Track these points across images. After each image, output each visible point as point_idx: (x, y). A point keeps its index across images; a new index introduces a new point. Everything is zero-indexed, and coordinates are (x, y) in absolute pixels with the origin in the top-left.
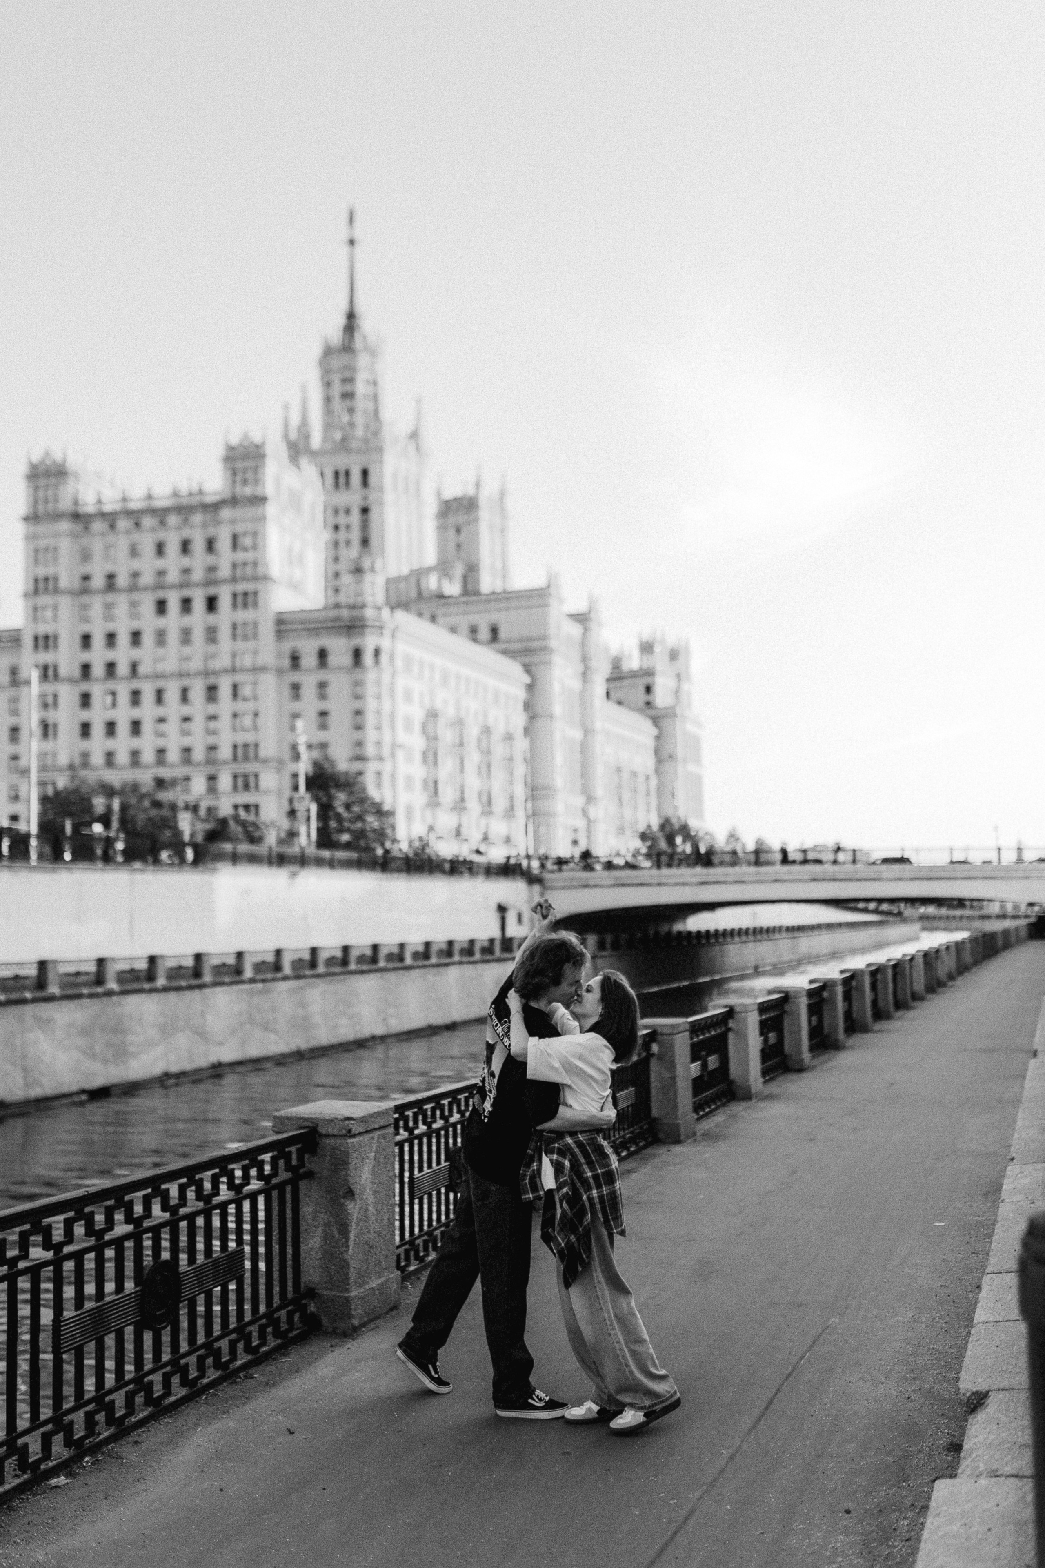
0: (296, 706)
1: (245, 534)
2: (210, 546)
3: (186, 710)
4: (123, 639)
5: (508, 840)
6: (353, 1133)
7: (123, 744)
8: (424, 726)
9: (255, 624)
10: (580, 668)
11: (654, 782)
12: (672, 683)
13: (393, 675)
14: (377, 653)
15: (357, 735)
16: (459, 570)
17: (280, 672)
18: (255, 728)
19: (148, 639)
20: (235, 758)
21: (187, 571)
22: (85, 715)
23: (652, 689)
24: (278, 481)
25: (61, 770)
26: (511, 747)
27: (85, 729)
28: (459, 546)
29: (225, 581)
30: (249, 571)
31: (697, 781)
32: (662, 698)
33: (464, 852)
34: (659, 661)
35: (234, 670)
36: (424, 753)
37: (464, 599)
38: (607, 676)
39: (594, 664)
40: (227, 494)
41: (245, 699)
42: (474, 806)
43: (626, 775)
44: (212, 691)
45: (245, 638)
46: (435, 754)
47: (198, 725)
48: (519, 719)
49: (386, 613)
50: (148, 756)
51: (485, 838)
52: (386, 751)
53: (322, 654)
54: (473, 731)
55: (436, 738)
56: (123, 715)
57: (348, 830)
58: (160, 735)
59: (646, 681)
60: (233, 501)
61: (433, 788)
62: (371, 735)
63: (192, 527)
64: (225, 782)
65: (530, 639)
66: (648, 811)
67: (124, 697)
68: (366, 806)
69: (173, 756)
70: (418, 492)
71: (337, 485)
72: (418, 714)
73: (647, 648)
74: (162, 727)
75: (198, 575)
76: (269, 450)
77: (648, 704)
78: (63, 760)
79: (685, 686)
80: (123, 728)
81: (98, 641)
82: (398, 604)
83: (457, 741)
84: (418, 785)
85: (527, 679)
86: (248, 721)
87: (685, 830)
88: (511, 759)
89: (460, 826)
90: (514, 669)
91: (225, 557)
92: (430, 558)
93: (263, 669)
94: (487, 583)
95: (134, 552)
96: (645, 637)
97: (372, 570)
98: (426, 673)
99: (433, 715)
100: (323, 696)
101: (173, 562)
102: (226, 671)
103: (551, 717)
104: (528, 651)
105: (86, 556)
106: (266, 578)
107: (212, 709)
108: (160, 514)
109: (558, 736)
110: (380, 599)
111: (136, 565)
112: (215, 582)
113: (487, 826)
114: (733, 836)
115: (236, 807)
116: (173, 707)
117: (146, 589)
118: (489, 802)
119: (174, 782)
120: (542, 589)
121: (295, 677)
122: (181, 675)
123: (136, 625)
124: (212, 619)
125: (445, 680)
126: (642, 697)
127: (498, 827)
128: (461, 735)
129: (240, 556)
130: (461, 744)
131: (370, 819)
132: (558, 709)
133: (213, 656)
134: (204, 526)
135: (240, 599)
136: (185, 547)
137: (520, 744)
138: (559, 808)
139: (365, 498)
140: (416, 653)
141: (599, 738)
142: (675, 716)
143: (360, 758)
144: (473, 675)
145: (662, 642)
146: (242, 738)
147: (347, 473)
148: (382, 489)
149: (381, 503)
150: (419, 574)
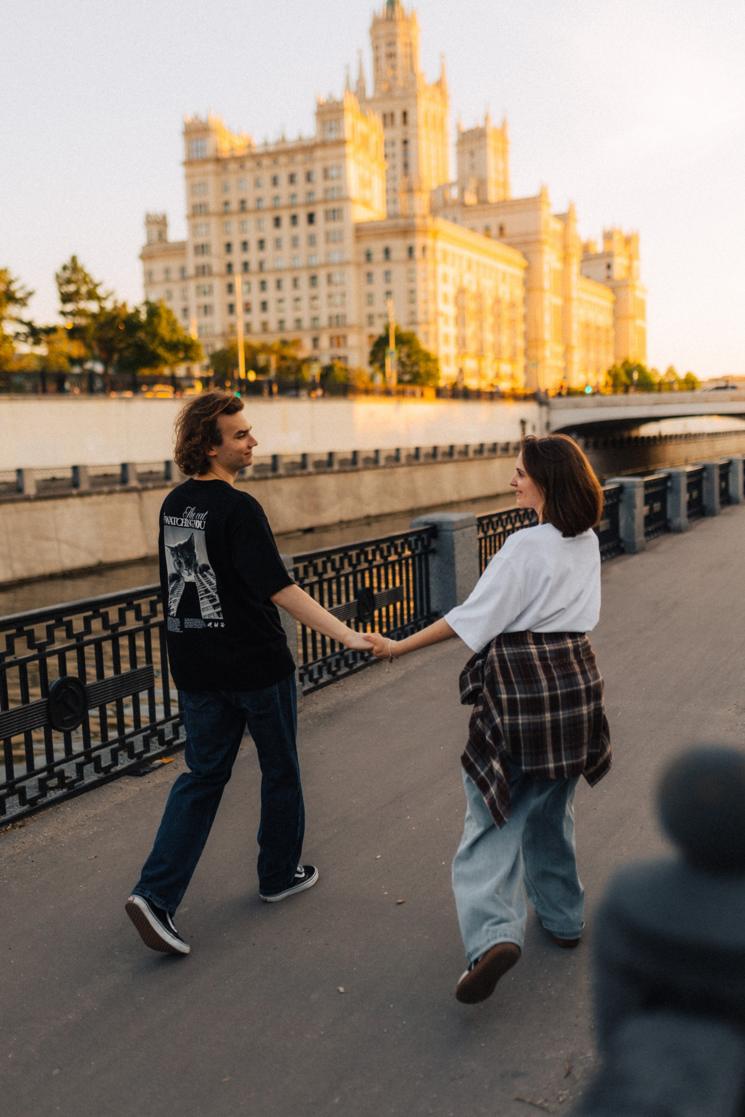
0: (370, 288)
1: (332, 168)
3: (297, 293)
4: (253, 245)
7: (256, 317)
8: (456, 299)
9: (341, 232)
10: (562, 254)
11: (612, 334)
12: (626, 262)
13: (436, 263)
14: (424, 249)
15: (412, 307)
16: (472, 185)
17: (358, 265)
18: (343, 304)
19: (269, 245)
20: (330, 325)
21: (293, 196)
22: (230, 299)
23: (612, 266)
24: (353, 128)
25: (216, 336)
26: (515, 311)
27: (231, 308)
28: (472, 167)
29: (320, 202)
30: (336, 194)
31: (643, 332)
32: (618, 272)
33: (484, 386)
34: (617, 247)
35: (328, 265)
36: (456, 318)
37: (479, 207)
38: (581, 258)
39: (572, 250)
40: (319, 139)
41: (336, 285)
42: (490, 356)
43: (592, 329)
44: (313, 280)
45: (335, 242)
46: (464, 318)
47: (305, 303)
48: (519, 293)
49: (429, 221)
50: (273, 325)
51: (497, 376)
52: (431, 317)
53: (387, 252)
54: (489, 301)
55: (464, 308)
56: (256, 298)
57: (410, 373)
58: (280, 311)
59: (607, 260)
60: (324, 144)
61: (462, 342)
62: (420, 307)
63: (296, 164)
65: (527, 234)
66: (610, 355)
67: (255, 286)
68: (421, 357)
69: (290, 324)
70: (442, 128)
71: (385, 125)
72: (451, 290)
73: (608, 236)
74: (282, 305)
75: (301, 198)
76: (346, 106)
77: (609, 277)
78: (218, 328)
79: (635, 264)
80: (256, 307)
81: (237, 247)
82: (434, 211)
83: (478, 309)
84: (452, 340)
85: (525, 264)
87: (638, 367)
88: (515, 320)
89: (480, 367)
90: (516, 256)
91: (319, 185)
92: (452, 175)
93: (348, 263)
94: (493, 195)
95: (257, 184)
96: (608, 229)
98: (458, 262)
99: (461, 291)
100: (388, 281)
101: (284, 189)
102: (322, 265)
103: (542, 289)
105: (225, 189)
106: (347, 199)
107: (314, 292)
108: (274, 156)
109: (546, 303)
110: (426, 211)
111: (259, 193)
112: (313, 203)
113: (498, 367)
115: (332, 358)
116: (288, 291)
117: (267, 209)
118: (500, 352)
119: (293, 343)
120: (535, 197)
121: (369, 268)
122: (293, 269)
123: (261, 235)
124: (312, 229)
125: (469, 267)
126: (605, 272)
127: (506, 368)
128: (481, 305)
129: (330, 184)
130: (481, 311)
131: (422, 364)
132: (547, 284)
133: (314, 255)
134: (304, 163)
135: (330, 215)
136: (292, 179)
137: (521, 310)
138: (547, 353)
139: (406, 133)
140: (451, 248)
141: (575, 304)
142: (627, 286)
143: (413, 323)
144: (487, 261)
145: (620, 232)
146: (335, 311)
147: (392, 115)
148: (417, 126)
149: (417, 136)
150: (444, 187)
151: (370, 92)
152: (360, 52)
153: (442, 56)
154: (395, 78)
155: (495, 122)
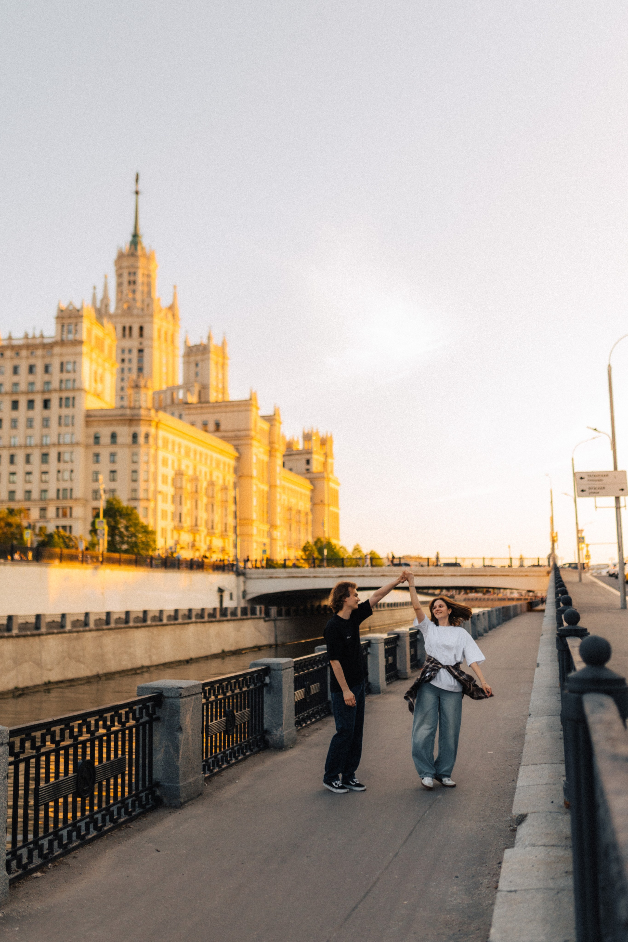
0: (96, 467)
1: (68, 362)
2: (47, 369)
3: (28, 468)
5: (223, 550)
6: (182, 696)
8: (174, 480)
9: (73, 417)
10: (268, 448)
11: (310, 517)
12: (322, 459)
13: (157, 448)
14: (147, 436)
15: (134, 485)
16: (196, 389)
17: (87, 446)
18: (71, 480)
19: (6, 424)
20: (58, 498)
21: (32, 384)
23: (311, 461)
24: (89, 332)
26: (226, 494)
28: (197, 374)
29: (55, 390)
30: (70, 385)
31: (336, 517)
32: (316, 466)
33: (196, 556)
34: (315, 446)
35: (59, 444)
36: (173, 497)
37: (199, 405)
38: (284, 453)
39: (276, 446)
40: (59, 338)
41: (65, 462)
42: (203, 529)
43: (294, 512)
44: (45, 457)
45: (67, 425)
46: (181, 497)
47: (35, 477)
48: (231, 478)
49: (153, 412)
50: (4, 495)
51: (209, 549)
52: (151, 496)
53: (114, 436)
54: (204, 484)
55: (181, 488)
57: (128, 543)
58: (12, 482)
59: (306, 456)
60: (62, 343)
61: (179, 518)
62: (141, 485)
63: (36, 357)
64: (51, 512)
65: (238, 431)
66: (307, 534)
68: (138, 528)
69: (20, 495)
70: (173, 342)
71: (124, 335)
72: (170, 473)
73: (307, 437)
74: (13, 478)
75: (38, 386)
76: (85, 313)
77: (308, 470)
79: (330, 461)
82: (160, 407)
83: (194, 490)
84: (170, 516)
85: (237, 455)
86: (67, 475)
87: (329, 545)
88: (226, 501)
89: (194, 540)
90: (229, 448)
91: (56, 376)
92: (180, 380)
93: (77, 444)
94: (214, 396)
96: (306, 432)
97: (145, 386)
98: (176, 450)
99: (179, 474)
100: (113, 462)
101: (23, 378)
102: (54, 445)
103: (251, 477)
104: (237, 438)
106: (80, 389)
107: (45, 467)
108: (16, 349)
109: (254, 488)
110: (150, 405)
111: (1, 379)
112: (49, 391)
113: (211, 541)
114: (357, 549)
115: (57, 527)
116: (20, 466)
117: (6, 393)
118: (212, 528)
119: (20, 511)
120: (246, 401)
121: (97, 449)
122: (26, 446)
124: (46, 413)
125: (187, 454)
126: (304, 466)
127: (217, 543)
128: (196, 486)
129: (65, 376)
130: (196, 492)
131: (140, 536)
132: (255, 473)
133: (46, 436)
134: (43, 357)
135: (64, 401)
136: (31, 369)
137: (231, 493)
138: (255, 531)
139: (141, 344)
140: (171, 437)
141: (279, 490)
142: (323, 478)
143: (135, 499)
144: (204, 450)
145: (317, 434)
146: (62, 485)
147: (130, 328)
148: (151, 339)
149: (151, 347)
150: (173, 390)
151: (112, 309)
152: (106, 277)
153: (175, 287)
154: (134, 299)
155: (216, 341)
